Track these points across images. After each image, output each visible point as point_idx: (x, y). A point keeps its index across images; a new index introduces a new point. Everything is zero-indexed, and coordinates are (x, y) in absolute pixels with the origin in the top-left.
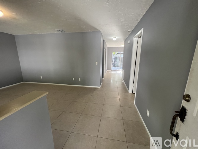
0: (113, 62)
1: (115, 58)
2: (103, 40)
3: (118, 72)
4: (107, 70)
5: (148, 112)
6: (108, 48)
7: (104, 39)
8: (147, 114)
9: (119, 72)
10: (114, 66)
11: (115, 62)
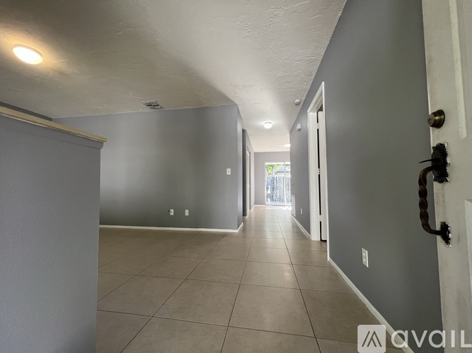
0: (269, 192)
1: (273, 180)
2: (244, 131)
3: (281, 207)
4: (255, 204)
5: (364, 254)
6: (255, 153)
7: (245, 128)
8: (364, 260)
9: (285, 208)
10: (272, 199)
11: (273, 189)
